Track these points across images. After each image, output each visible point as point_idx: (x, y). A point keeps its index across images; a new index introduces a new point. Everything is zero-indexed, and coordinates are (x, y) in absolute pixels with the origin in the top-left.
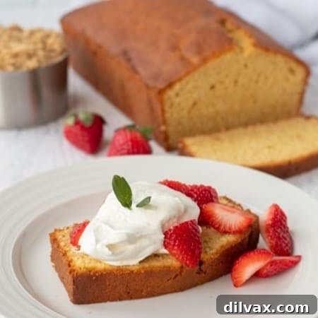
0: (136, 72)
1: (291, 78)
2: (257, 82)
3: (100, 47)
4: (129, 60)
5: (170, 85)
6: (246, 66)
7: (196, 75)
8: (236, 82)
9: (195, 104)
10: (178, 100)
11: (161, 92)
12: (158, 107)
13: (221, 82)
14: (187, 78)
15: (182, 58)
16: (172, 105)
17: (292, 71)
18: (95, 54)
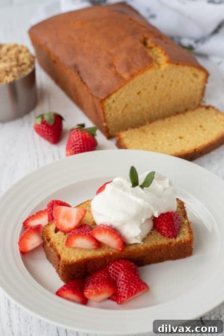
0: (85, 83)
1: (195, 80)
2: (171, 85)
3: (58, 58)
4: (79, 73)
5: (108, 96)
6: (162, 76)
7: (127, 86)
8: (156, 88)
9: (127, 105)
10: (114, 105)
11: (102, 101)
12: (101, 111)
13: (145, 90)
14: (121, 90)
15: (116, 74)
16: (110, 109)
17: (195, 75)
18: (55, 62)
